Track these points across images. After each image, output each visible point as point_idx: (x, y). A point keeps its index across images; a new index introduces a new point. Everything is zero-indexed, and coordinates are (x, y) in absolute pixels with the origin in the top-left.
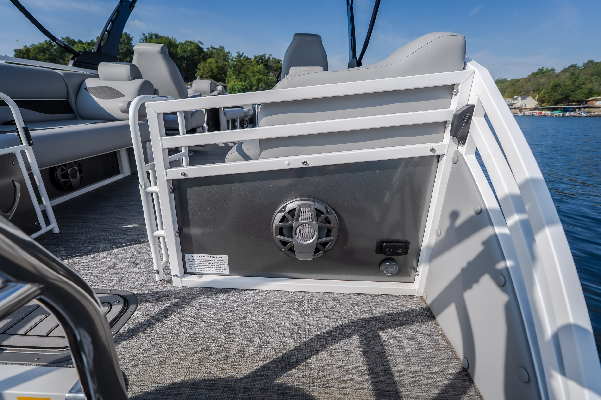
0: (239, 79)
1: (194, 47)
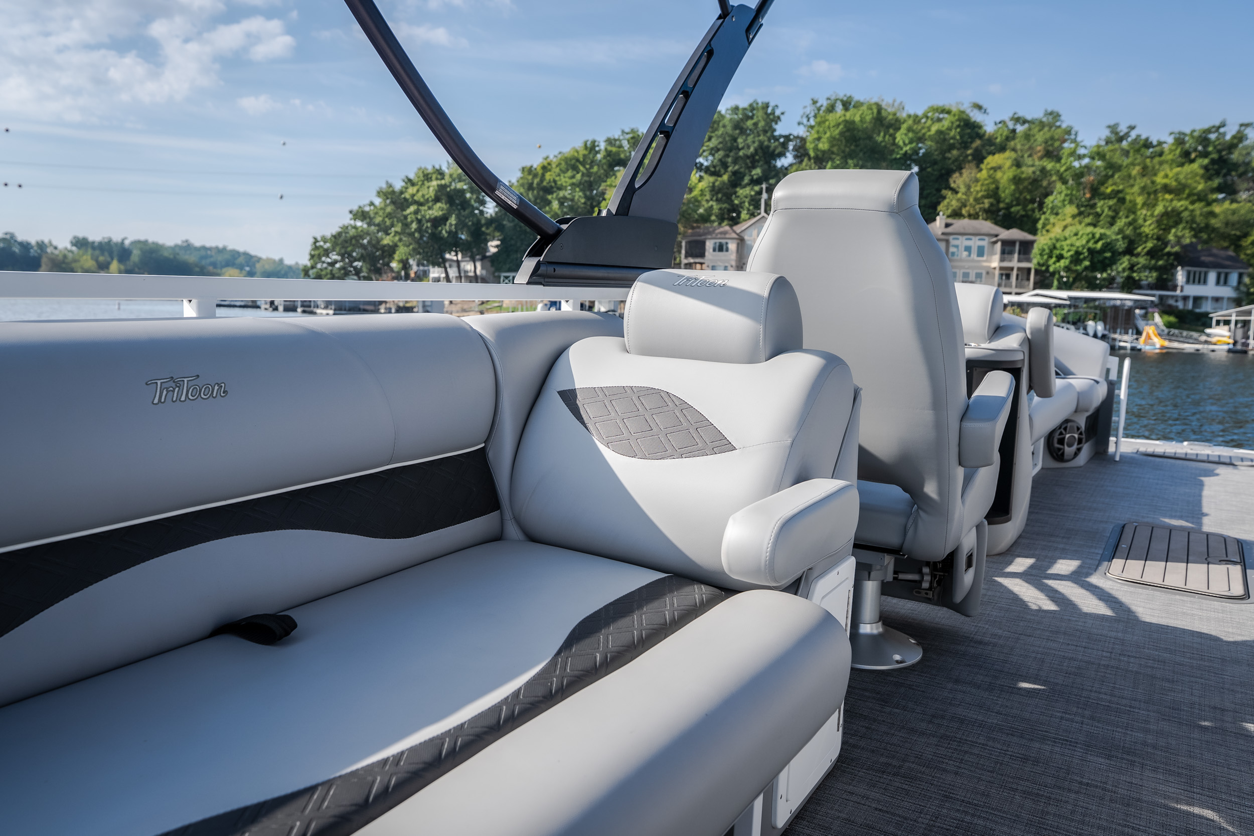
0: (1089, 215)
1: (952, 123)
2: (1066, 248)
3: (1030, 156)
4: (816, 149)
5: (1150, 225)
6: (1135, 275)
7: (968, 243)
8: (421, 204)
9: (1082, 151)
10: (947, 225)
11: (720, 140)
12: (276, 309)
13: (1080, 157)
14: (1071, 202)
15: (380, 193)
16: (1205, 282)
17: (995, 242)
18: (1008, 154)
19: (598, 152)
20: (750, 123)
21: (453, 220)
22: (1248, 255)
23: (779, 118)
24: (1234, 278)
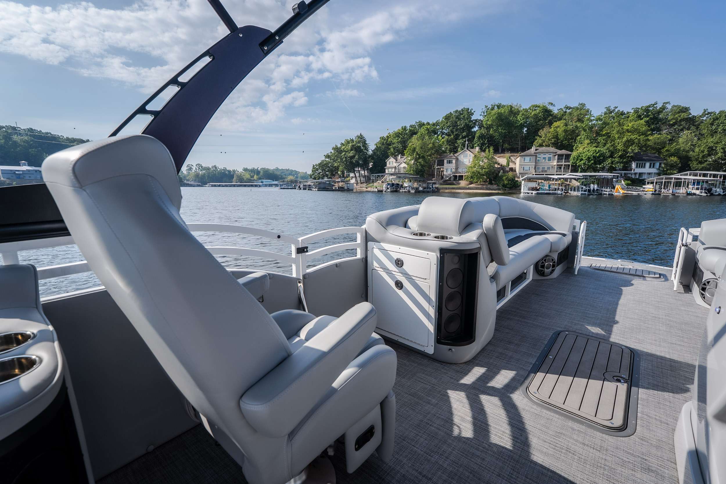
0: (594, 143)
1: (540, 111)
2: (584, 156)
3: (571, 121)
4: (486, 124)
5: (620, 146)
6: (613, 165)
7: (545, 156)
8: (347, 152)
9: (592, 118)
10: (536, 150)
11: (451, 123)
12: (301, 189)
13: (591, 121)
14: (587, 138)
15: (333, 149)
16: (644, 167)
17: (555, 155)
18: (562, 121)
19: (407, 130)
20: (462, 116)
21: (357, 157)
22: (664, 155)
23: (473, 113)
24: (657, 165)
